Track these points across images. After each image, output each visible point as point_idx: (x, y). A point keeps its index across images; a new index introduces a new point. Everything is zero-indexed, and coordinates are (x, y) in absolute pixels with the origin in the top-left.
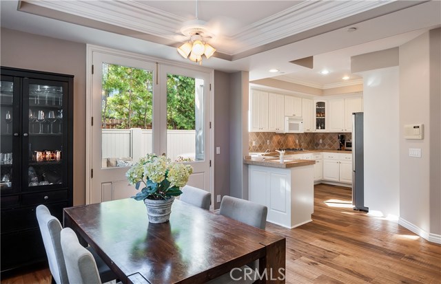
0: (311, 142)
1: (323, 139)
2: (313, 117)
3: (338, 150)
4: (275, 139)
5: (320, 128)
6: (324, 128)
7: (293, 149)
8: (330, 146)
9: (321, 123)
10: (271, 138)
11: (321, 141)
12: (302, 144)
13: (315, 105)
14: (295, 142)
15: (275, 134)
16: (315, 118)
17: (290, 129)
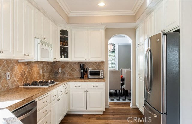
0: (51, 71)
1: (63, 68)
2: (58, 46)
3: (80, 78)
4: (18, 70)
5: (63, 56)
6: (67, 57)
7: (42, 83)
8: (70, 74)
9: (64, 52)
10: (12, 69)
11: (60, 70)
12: (45, 74)
13: (59, 33)
14: (39, 73)
15: (17, 62)
16: (60, 46)
17: (42, 56)
